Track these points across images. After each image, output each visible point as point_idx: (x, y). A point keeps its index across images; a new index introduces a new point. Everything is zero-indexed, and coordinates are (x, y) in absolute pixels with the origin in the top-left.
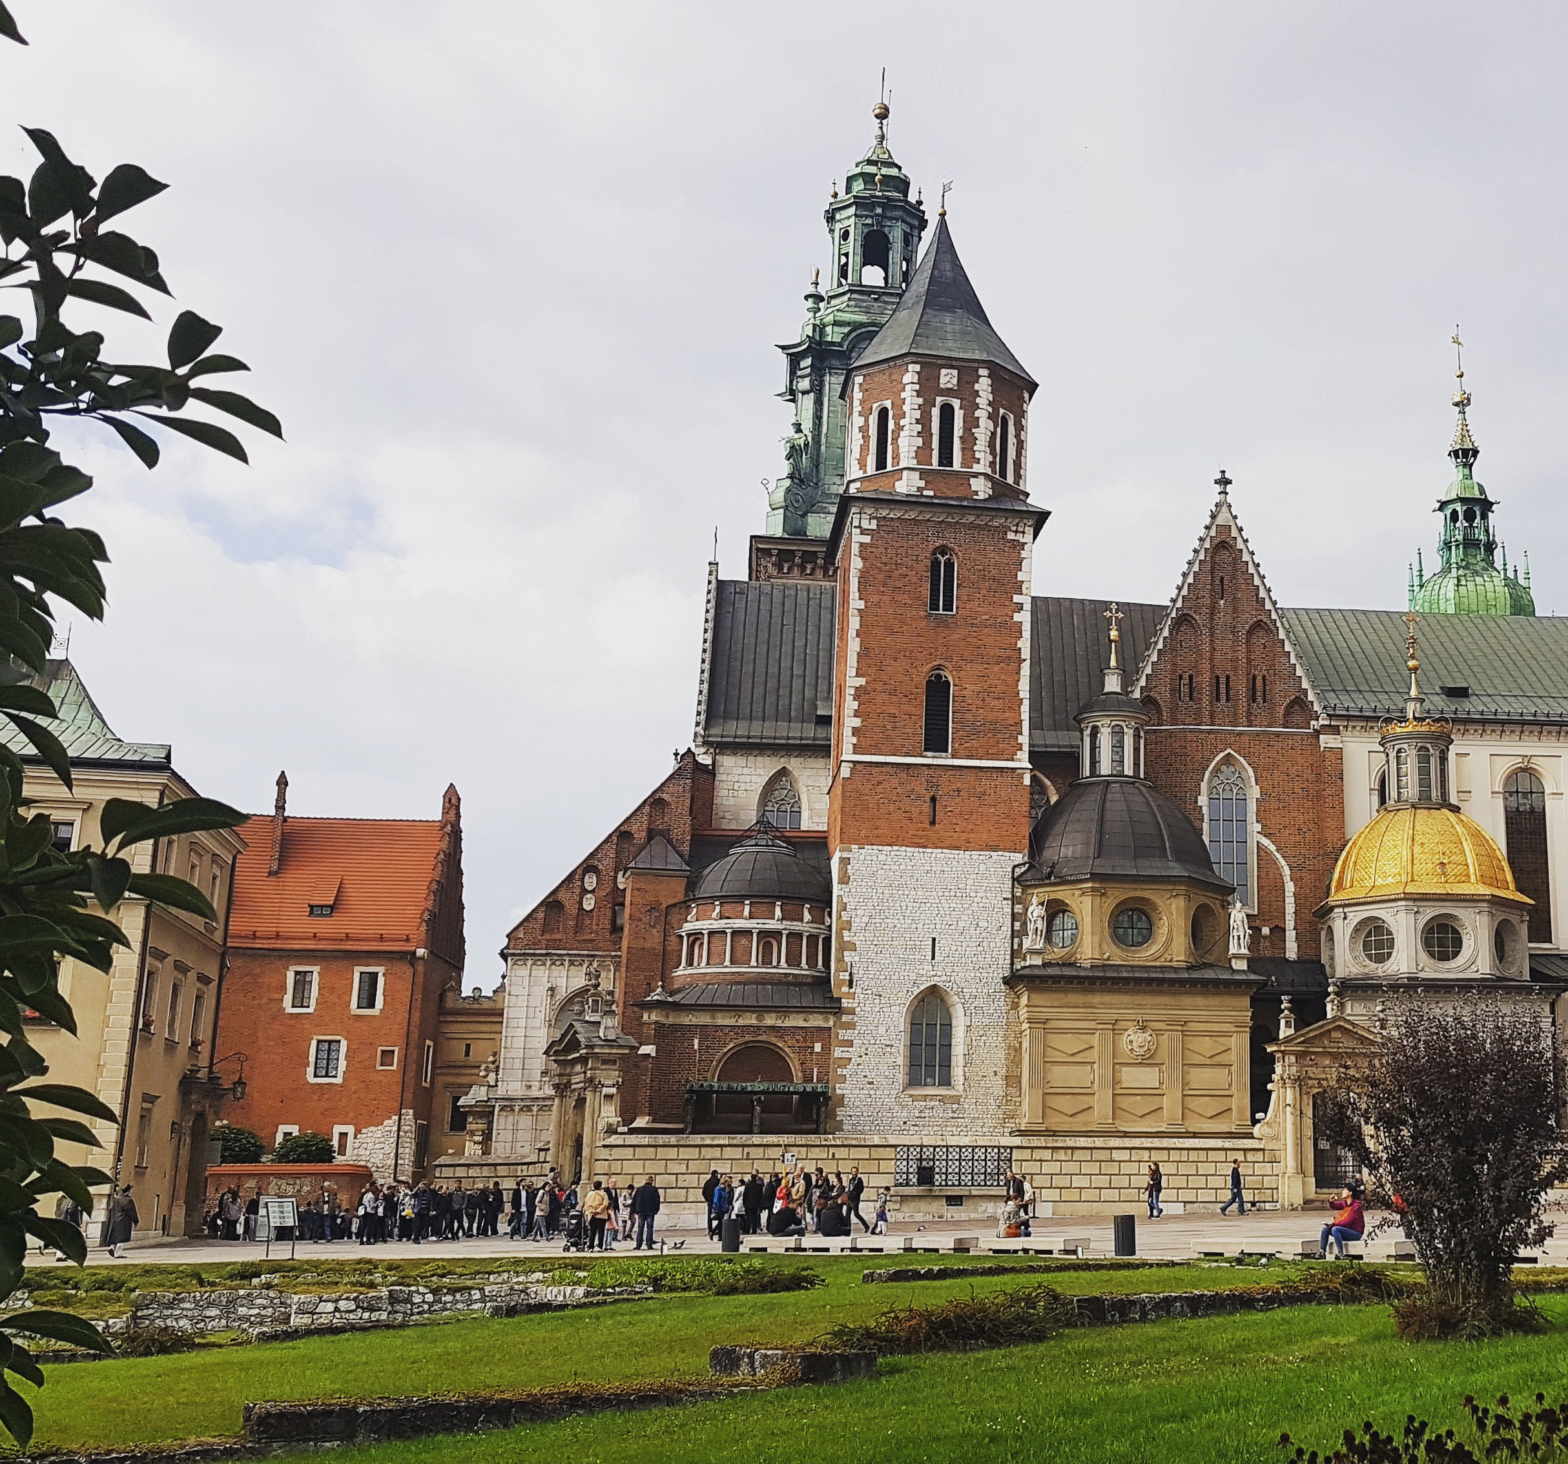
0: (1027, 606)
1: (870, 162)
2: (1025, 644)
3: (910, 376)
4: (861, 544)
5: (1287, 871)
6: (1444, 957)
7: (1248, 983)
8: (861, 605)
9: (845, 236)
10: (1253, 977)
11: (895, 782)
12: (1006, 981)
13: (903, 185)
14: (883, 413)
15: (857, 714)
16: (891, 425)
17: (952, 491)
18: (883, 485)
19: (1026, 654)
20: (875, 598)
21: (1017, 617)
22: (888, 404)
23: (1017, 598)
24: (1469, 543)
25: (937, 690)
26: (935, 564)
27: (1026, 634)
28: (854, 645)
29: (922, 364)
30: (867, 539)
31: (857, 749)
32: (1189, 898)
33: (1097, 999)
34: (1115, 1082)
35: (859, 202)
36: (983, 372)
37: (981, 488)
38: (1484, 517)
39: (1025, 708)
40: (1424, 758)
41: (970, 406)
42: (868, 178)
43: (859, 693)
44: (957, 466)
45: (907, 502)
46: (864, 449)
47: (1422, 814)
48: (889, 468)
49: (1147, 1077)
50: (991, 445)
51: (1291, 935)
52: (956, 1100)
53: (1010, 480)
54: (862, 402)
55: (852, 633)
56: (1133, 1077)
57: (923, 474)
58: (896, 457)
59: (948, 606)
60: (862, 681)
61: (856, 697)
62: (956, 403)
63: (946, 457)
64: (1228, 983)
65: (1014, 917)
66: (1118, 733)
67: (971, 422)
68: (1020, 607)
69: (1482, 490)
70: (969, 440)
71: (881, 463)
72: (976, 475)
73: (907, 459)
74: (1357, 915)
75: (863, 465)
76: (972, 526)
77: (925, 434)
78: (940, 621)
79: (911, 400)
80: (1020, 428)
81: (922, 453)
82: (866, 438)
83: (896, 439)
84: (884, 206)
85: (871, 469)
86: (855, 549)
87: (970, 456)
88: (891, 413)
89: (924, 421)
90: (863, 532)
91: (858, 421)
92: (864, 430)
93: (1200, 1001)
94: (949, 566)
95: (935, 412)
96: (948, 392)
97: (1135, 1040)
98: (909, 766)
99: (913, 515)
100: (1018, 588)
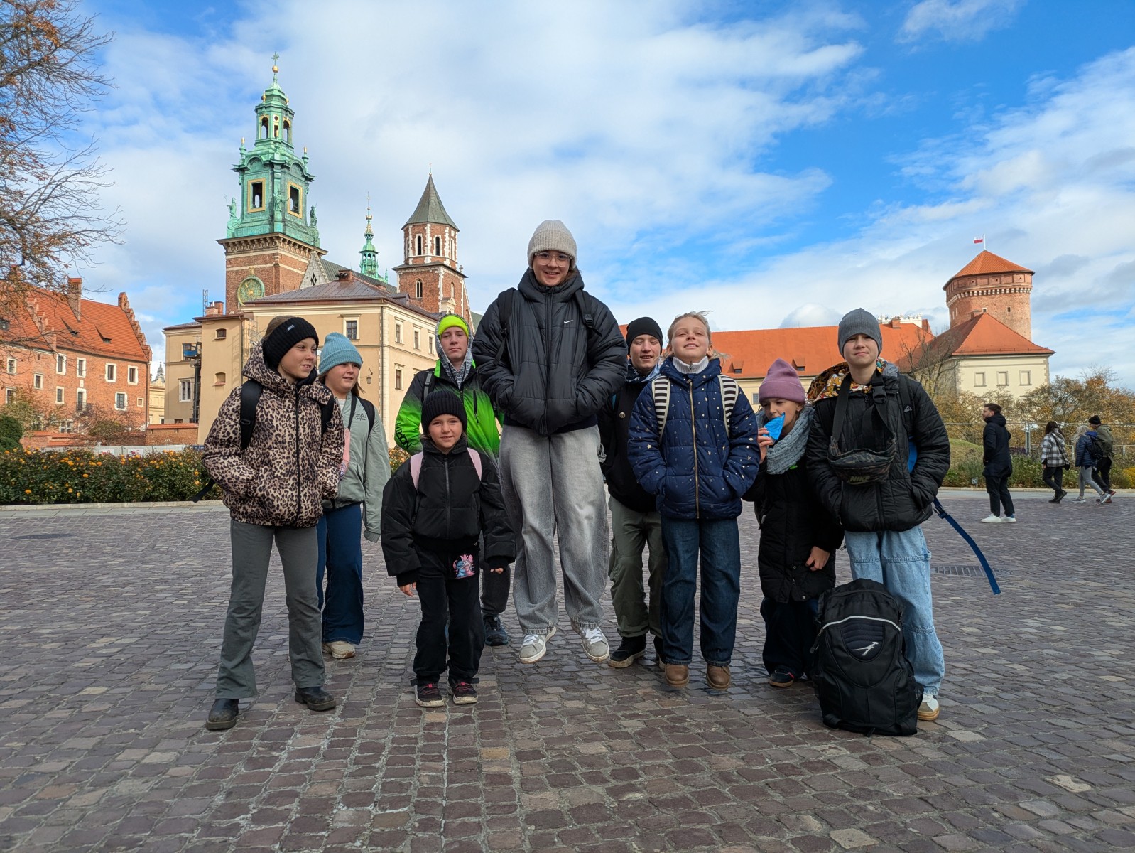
3: (447, 230)
14: (438, 239)
16: (441, 243)
22: (440, 236)
28: (440, 307)
44: (453, 259)
45: (448, 268)
46: (432, 247)
48: (441, 256)
54: (430, 233)
57: (450, 261)
58: (444, 254)
62: (453, 241)
71: (438, 253)
73: (447, 256)
75: (432, 252)
79: (447, 239)
81: (449, 254)
82: (433, 244)
83: (443, 248)
85: (435, 255)
88: (441, 240)
89: (449, 245)
91: (429, 238)
92: (432, 241)
96: (452, 237)
99: (449, 272)
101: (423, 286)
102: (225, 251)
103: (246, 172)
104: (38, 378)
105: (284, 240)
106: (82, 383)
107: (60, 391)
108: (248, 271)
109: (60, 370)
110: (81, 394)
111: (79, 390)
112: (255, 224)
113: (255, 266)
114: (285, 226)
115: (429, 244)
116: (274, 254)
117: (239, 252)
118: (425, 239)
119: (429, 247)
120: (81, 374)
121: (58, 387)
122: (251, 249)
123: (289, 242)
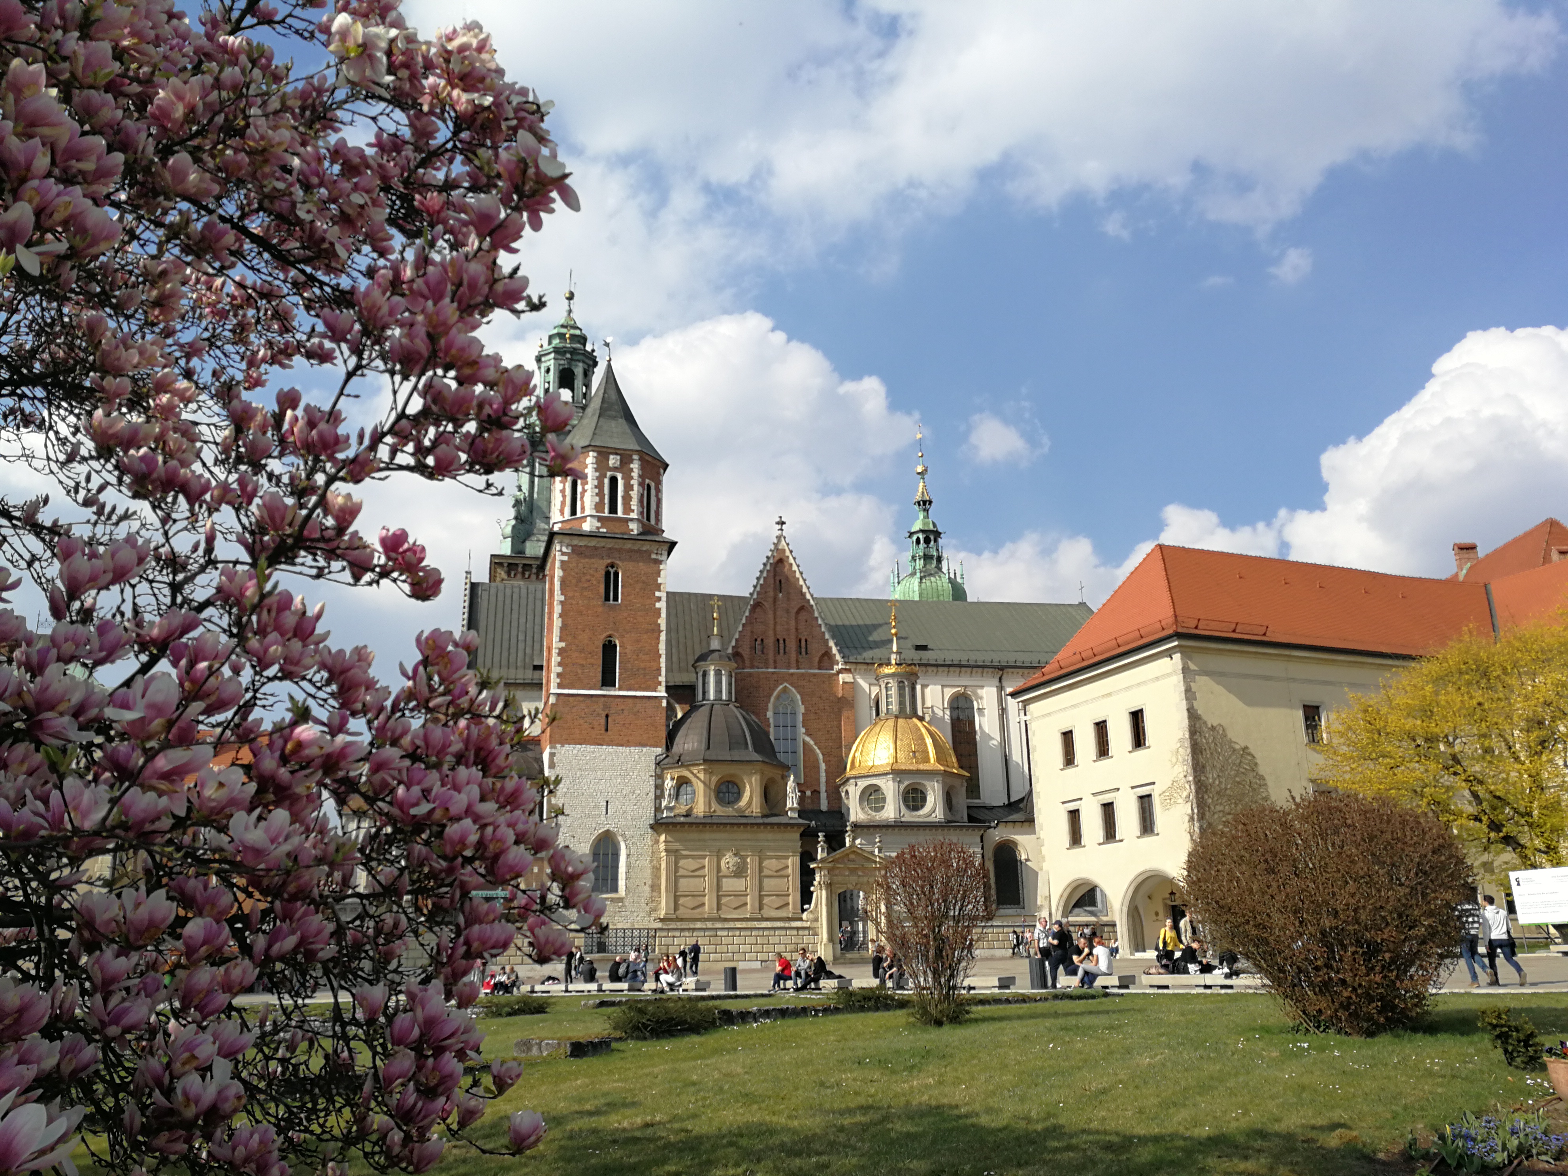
0: (664, 599)
1: (563, 326)
2: (662, 622)
3: (591, 459)
4: (562, 562)
5: (821, 756)
6: (916, 808)
7: (799, 825)
8: (562, 598)
9: (548, 371)
10: (801, 821)
11: (583, 706)
12: (652, 827)
13: (583, 340)
15: (560, 664)
16: (579, 489)
17: (618, 529)
18: (574, 525)
19: (663, 627)
20: (570, 594)
21: (658, 605)
22: (577, 476)
23: (657, 594)
24: (927, 557)
25: (609, 649)
26: (608, 574)
27: (664, 614)
28: (557, 623)
29: (599, 453)
30: (565, 558)
31: (560, 686)
32: (762, 773)
33: (707, 836)
34: (719, 887)
35: (556, 350)
36: (635, 457)
37: (634, 528)
38: (936, 541)
39: (663, 660)
40: (901, 688)
41: (628, 478)
42: (561, 336)
43: (561, 652)
44: (620, 513)
45: (590, 535)
46: (563, 503)
47: (901, 721)
48: (579, 515)
49: (738, 884)
50: (641, 501)
51: (823, 795)
52: (621, 900)
53: (653, 522)
55: (556, 616)
56: (729, 884)
57: (600, 519)
58: (583, 509)
59: (616, 599)
60: (563, 644)
61: (559, 654)
62: (619, 476)
63: (613, 509)
64: (786, 825)
65: (656, 787)
66: (718, 673)
67: (628, 487)
68: (659, 599)
69: (934, 525)
70: (627, 498)
71: (573, 512)
72: (632, 520)
73: (589, 510)
74: (863, 784)
75: (562, 512)
76: (631, 551)
77: (601, 494)
78: (611, 607)
79: (591, 473)
80: (658, 491)
81: (599, 507)
82: (564, 496)
83: (582, 497)
84: (571, 353)
85: (567, 515)
86: (557, 564)
87: (627, 509)
88: (579, 482)
89: (600, 486)
90: (563, 554)
91: (559, 486)
92: (563, 491)
93: (770, 836)
94: (616, 575)
95: (606, 481)
96: (615, 469)
97: (728, 860)
98: (592, 696)
99: (593, 542)
100: (658, 587)
115: (559, 499)
119: (559, 505)
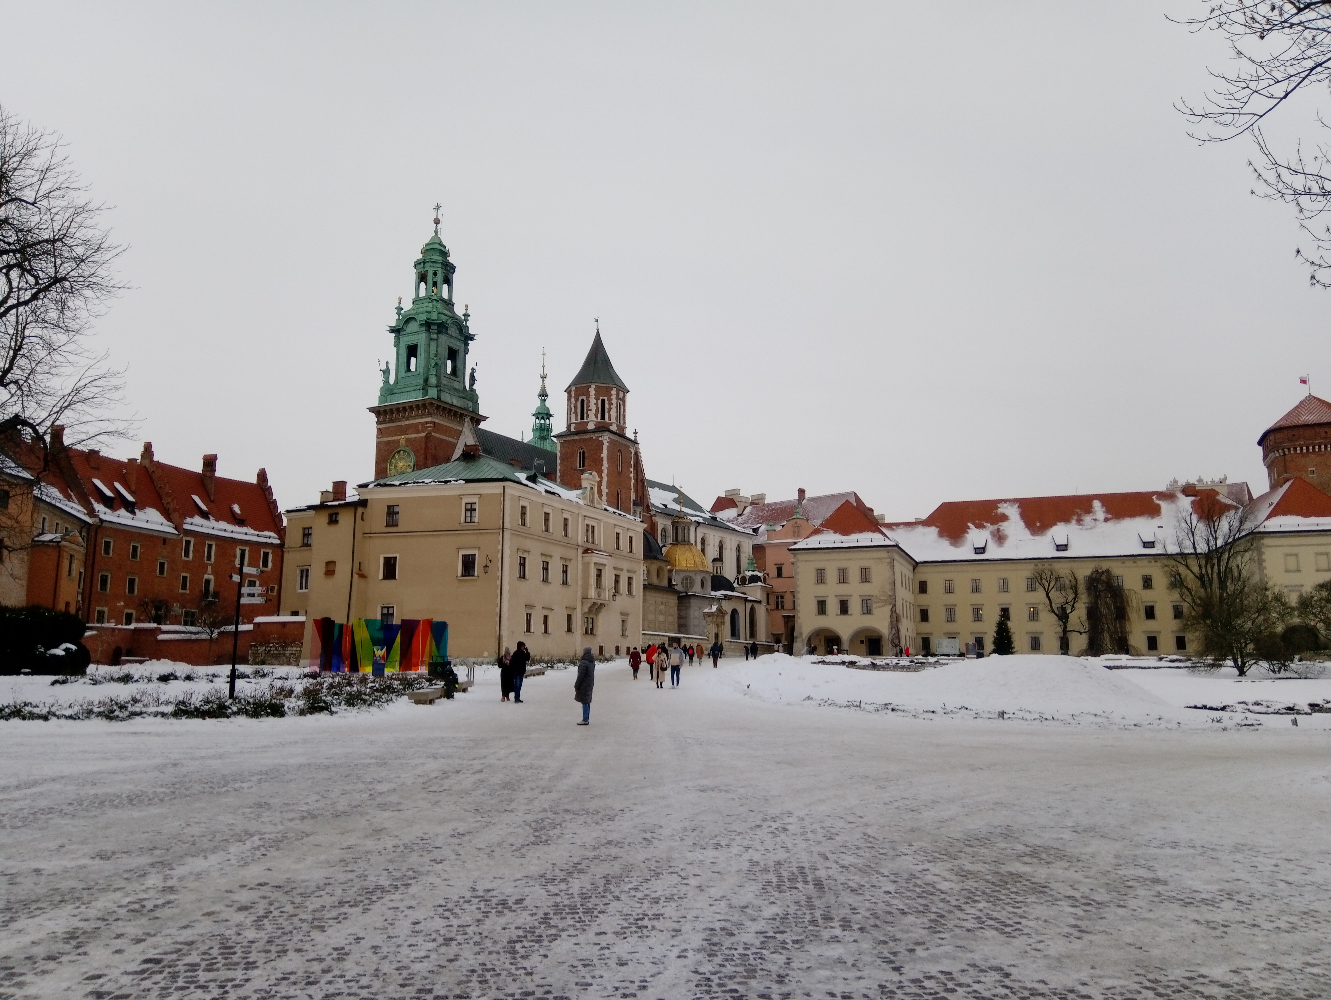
3: (614, 392)
4: (607, 446)
8: (607, 466)
14: (603, 401)
15: (606, 501)
16: (607, 406)
17: (621, 432)
21: (631, 475)
22: (606, 398)
23: (631, 469)
29: (617, 389)
30: (608, 444)
34: (657, 619)
37: (626, 432)
43: (607, 494)
46: (597, 411)
48: (607, 420)
54: (595, 395)
55: (604, 475)
57: (617, 426)
58: (610, 418)
60: (607, 491)
61: (606, 496)
62: (622, 403)
63: (620, 420)
68: (631, 472)
70: (624, 416)
71: (603, 417)
73: (613, 420)
75: (596, 417)
77: (617, 412)
79: (614, 401)
82: (597, 407)
83: (609, 411)
85: (599, 419)
86: (605, 447)
87: (624, 423)
88: (606, 402)
89: (617, 408)
91: (593, 401)
92: (597, 404)
93: (670, 597)
95: (618, 405)
96: (620, 399)
99: (616, 438)
101: (586, 455)
102: (376, 420)
103: (401, 333)
104: (162, 565)
105: (438, 407)
106: (209, 569)
107: (185, 578)
108: (399, 441)
109: (187, 555)
110: (208, 581)
111: (206, 577)
112: (408, 389)
113: (407, 436)
114: (440, 391)
115: (593, 407)
116: (427, 423)
117: (391, 421)
118: (589, 402)
119: (594, 411)
120: (209, 558)
121: (183, 574)
122: (403, 417)
123: (444, 409)
